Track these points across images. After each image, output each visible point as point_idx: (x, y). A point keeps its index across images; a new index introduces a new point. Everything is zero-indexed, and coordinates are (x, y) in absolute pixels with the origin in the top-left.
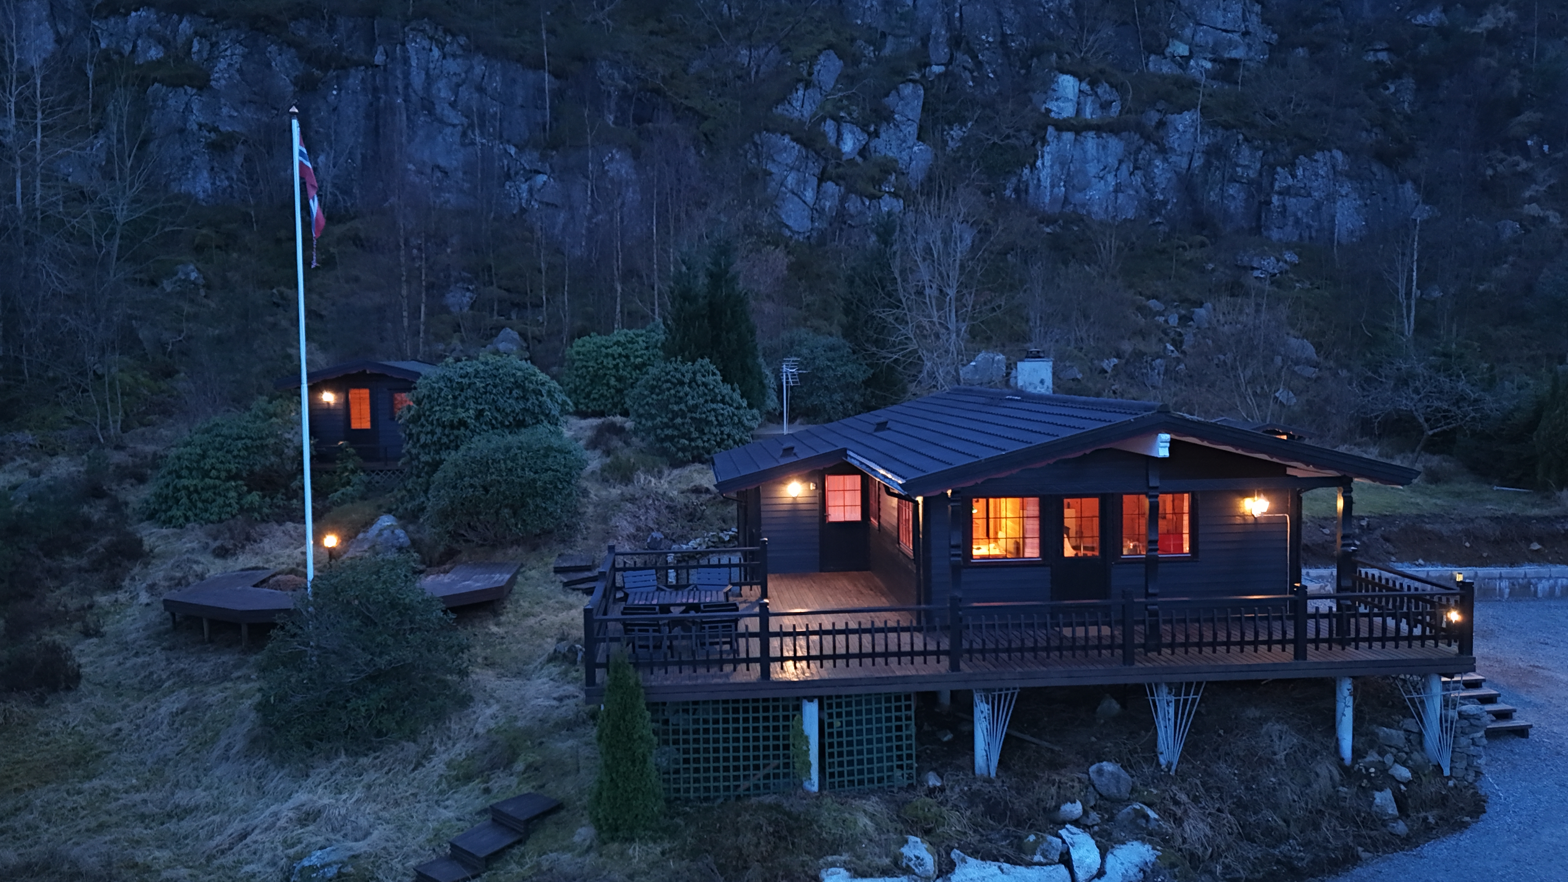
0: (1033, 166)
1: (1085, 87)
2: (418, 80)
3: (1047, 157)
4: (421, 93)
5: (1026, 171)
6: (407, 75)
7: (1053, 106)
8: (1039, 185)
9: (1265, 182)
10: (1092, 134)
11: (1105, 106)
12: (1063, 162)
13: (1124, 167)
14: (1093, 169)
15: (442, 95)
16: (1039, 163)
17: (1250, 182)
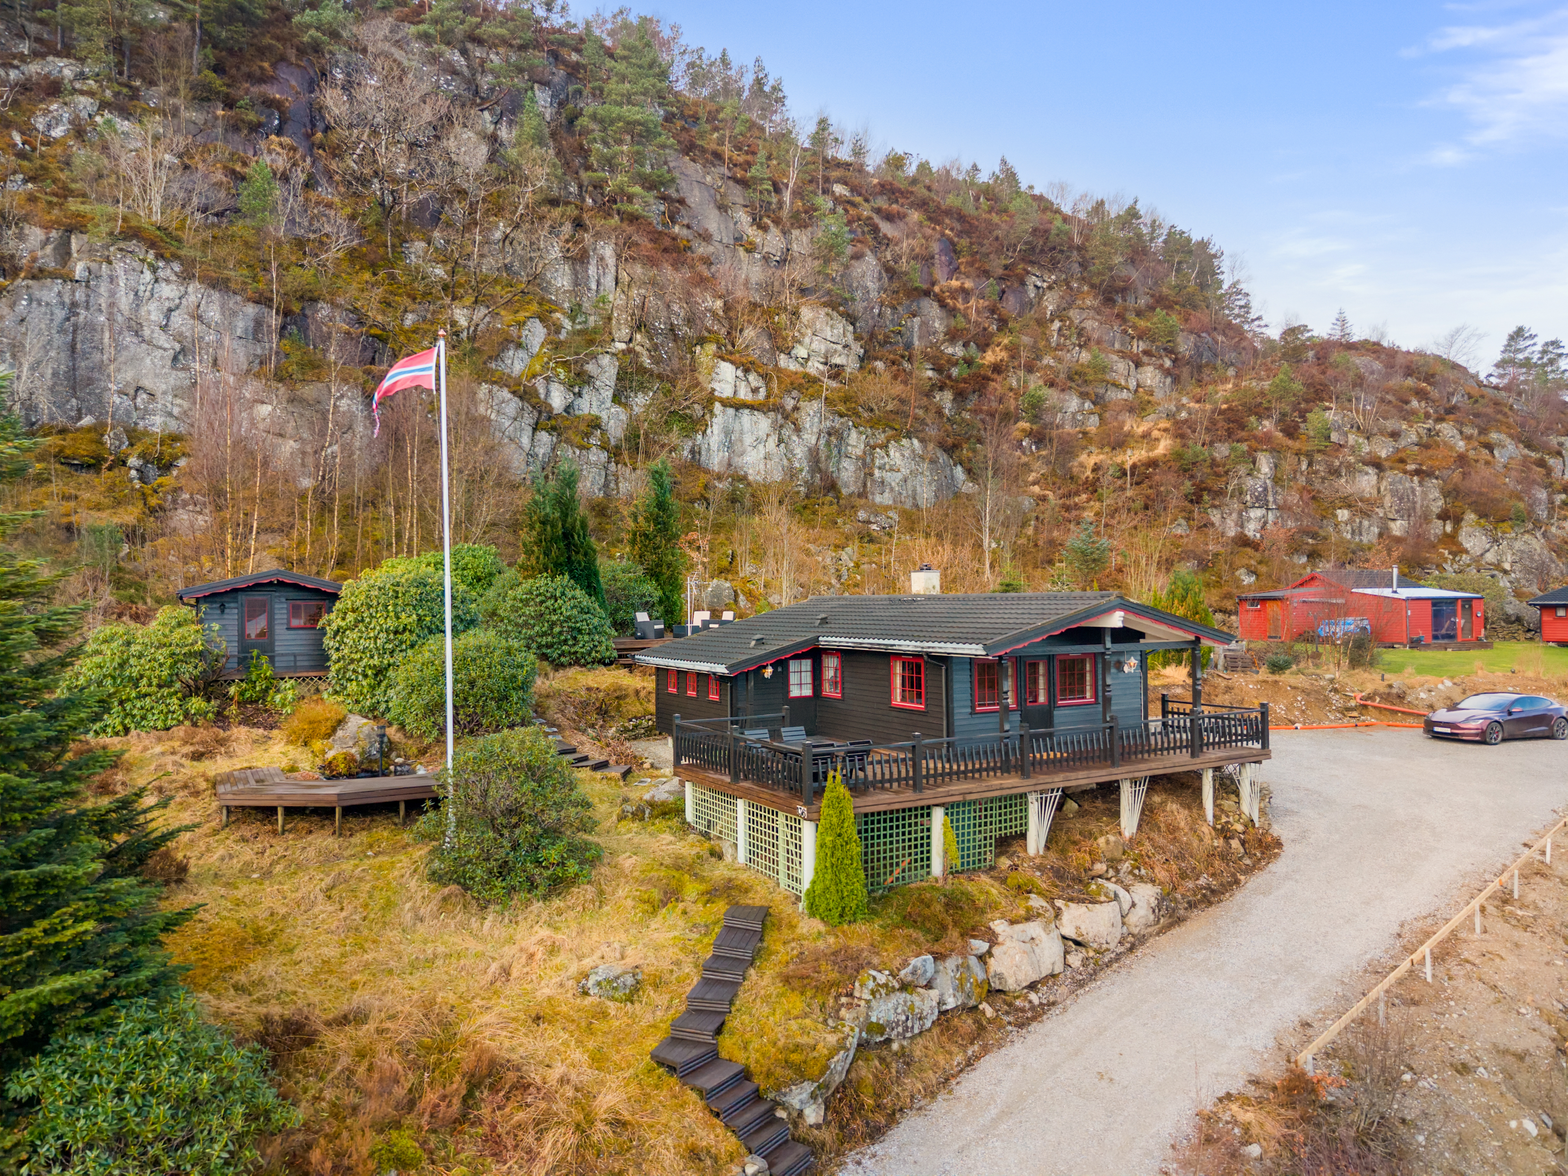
0: (704, 433)
1: (740, 373)
2: (125, 301)
3: (715, 427)
4: (126, 313)
5: (699, 437)
6: (112, 294)
7: (716, 385)
8: (709, 450)
9: (868, 460)
10: (747, 411)
11: (755, 391)
12: (727, 432)
13: (770, 440)
14: (748, 440)
15: (153, 317)
16: (709, 431)
17: (858, 458)
